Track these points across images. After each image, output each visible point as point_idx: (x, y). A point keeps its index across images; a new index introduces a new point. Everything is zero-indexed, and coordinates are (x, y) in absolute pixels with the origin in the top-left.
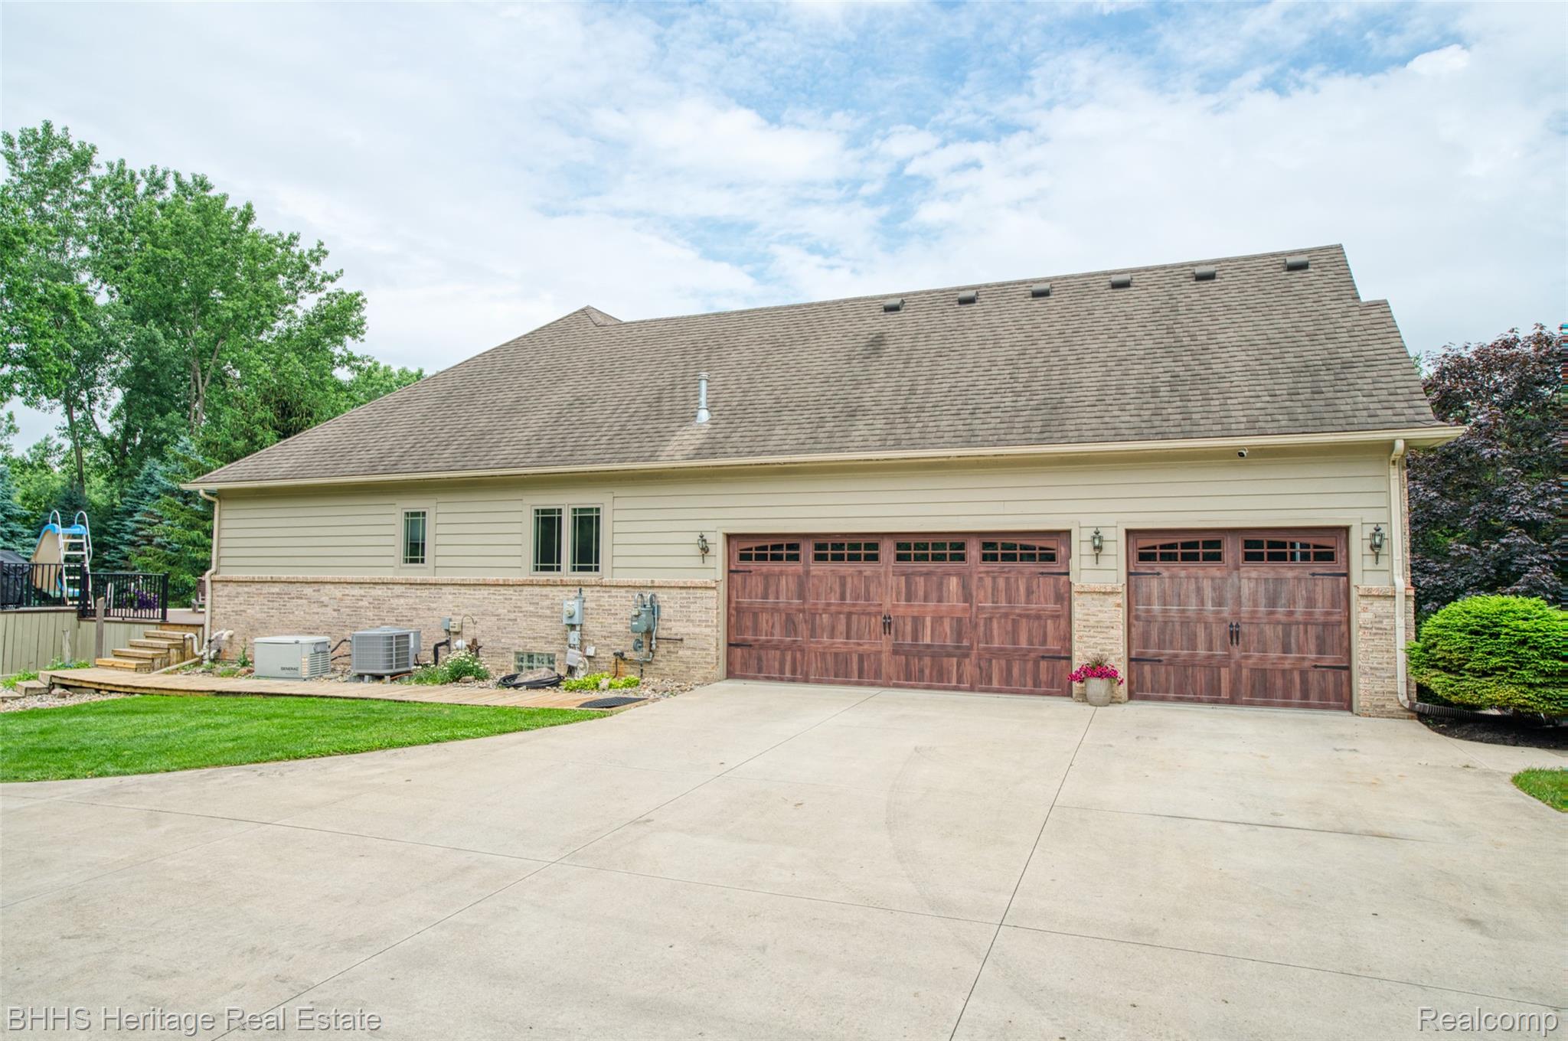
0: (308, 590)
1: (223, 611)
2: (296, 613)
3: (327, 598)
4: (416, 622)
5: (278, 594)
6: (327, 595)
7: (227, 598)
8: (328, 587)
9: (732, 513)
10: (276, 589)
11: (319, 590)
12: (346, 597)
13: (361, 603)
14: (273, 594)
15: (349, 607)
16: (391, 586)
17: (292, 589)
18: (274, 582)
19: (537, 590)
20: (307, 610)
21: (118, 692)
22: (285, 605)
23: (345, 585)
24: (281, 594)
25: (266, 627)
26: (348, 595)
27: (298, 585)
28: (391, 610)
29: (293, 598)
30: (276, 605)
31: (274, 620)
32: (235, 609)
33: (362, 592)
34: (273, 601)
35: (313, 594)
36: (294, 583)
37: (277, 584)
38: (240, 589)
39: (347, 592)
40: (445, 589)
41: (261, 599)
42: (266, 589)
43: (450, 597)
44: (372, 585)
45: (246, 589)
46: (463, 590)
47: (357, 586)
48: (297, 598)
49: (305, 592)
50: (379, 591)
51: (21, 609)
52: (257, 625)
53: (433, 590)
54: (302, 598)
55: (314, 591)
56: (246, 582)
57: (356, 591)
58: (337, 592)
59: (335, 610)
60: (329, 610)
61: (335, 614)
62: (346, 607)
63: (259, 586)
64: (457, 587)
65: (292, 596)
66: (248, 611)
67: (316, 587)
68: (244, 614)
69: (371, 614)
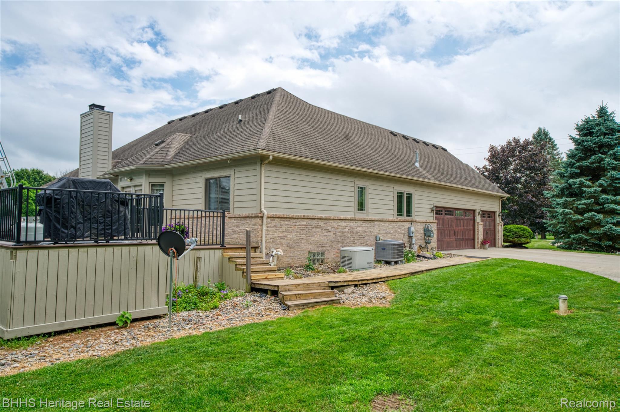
0: (321, 223)
1: (272, 237)
2: (316, 236)
3: (330, 227)
4: (366, 238)
5: (306, 225)
6: (330, 226)
7: (274, 228)
8: (331, 221)
9: (436, 199)
10: (304, 222)
11: (326, 223)
12: (339, 227)
13: (345, 230)
14: (303, 225)
15: (341, 232)
16: (357, 222)
17: (314, 223)
18: (305, 218)
19: (401, 223)
20: (321, 234)
21: (369, 283)
22: (310, 232)
23: (338, 221)
24: (308, 226)
25: (299, 246)
26: (340, 226)
27: (316, 220)
28: (357, 233)
29: (314, 228)
30: (304, 231)
31: (303, 241)
32: (280, 235)
33: (345, 224)
34: (303, 230)
35: (324, 225)
36: (314, 219)
37: (305, 220)
38: (283, 223)
39: (339, 224)
40: (376, 223)
41: (295, 229)
42: (298, 222)
43: (377, 226)
44: (349, 221)
45: (287, 223)
46: (381, 223)
47: (343, 221)
48: (316, 227)
49: (320, 224)
50: (352, 224)
51: (111, 242)
52: (294, 245)
53: (372, 223)
54: (318, 228)
55: (324, 224)
56: (286, 218)
57: (343, 224)
58: (335, 224)
59: (334, 234)
60: (331, 234)
61: (334, 236)
62: (339, 232)
63: (294, 221)
64: (379, 222)
65: (313, 226)
66: (288, 236)
67: (325, 221)
68: (286, 238)
69: (349, 235)
